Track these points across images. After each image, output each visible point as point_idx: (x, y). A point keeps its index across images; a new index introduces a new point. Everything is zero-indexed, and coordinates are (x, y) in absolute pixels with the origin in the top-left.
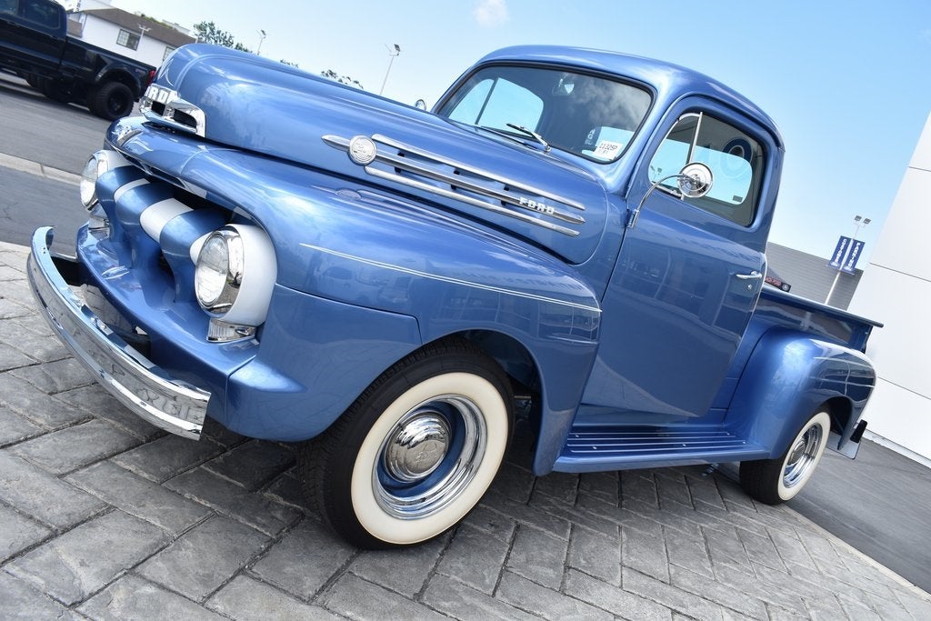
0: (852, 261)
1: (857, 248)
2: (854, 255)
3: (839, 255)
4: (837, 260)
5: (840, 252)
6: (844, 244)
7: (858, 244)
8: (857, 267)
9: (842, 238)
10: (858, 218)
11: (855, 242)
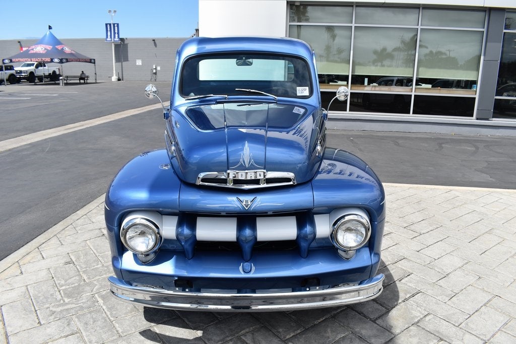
0: (116, 35)
1: (116, 27)
2: (116, 31)
3: (109, 34)
4: (109, 37)
5: (109, 32)
6: (109, 27)
7: (116, 25)
8: (120, 37)
9: (106, 25)
10: (110, 11)
11: (114, 24)
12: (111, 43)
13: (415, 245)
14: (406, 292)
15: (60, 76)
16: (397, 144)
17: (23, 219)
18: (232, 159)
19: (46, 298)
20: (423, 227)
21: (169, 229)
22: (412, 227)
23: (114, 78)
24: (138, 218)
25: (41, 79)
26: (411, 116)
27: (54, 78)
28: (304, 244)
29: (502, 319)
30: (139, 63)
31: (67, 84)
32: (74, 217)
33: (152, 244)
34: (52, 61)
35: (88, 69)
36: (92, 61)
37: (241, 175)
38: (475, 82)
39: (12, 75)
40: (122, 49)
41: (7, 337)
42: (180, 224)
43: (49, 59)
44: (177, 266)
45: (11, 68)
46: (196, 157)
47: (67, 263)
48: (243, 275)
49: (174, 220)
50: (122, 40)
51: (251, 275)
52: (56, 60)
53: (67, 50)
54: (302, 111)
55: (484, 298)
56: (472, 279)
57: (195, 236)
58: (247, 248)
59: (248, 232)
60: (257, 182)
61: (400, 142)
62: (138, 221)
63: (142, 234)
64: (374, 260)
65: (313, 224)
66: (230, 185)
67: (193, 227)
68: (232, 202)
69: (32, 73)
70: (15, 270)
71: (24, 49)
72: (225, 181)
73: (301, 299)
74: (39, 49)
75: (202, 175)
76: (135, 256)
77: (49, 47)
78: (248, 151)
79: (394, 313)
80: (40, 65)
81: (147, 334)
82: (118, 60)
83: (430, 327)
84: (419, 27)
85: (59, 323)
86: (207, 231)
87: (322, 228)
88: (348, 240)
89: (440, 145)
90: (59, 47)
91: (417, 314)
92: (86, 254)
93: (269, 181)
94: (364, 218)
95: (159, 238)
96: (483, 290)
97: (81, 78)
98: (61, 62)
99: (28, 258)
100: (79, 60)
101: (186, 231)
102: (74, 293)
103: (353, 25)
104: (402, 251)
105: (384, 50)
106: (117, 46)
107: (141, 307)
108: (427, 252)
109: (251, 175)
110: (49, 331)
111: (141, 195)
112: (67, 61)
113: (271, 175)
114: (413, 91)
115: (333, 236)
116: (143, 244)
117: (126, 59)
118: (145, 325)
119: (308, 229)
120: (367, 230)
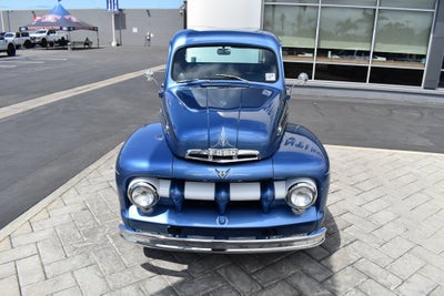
0: (116, 6)
2: (116, 3)
3: (109, 5)
4: (109, 8)
8: (119, 8)
12: (110, 13)
13: (358, 201)
14: (347, 239)
15: (68, 41)
16: (353, 109)
17: (47, 172)
18: (212, 139)
19: (70, 237)
20: (366, 186)
21: (164, 190)
22: (357, 186)
23: (114, 44)
24: (141, 182)
25: (52, 44)
26: (367, 85)
27: (63, 43)
28: (265, 204)
29: (420, 263)
30: (135, 30)
31: (74, 49)
32: (86, 171)
33: (151, 201)
34: (61, 29)
35: (91, 35)
36: (95, 29)
37: (219, 153)
38: (424, 56)
39: (27, 41)
40: (120, 18)
41: (43, 266)
42: (172, 187)
43: (58, 28)
44: (169, 217)
45: (27, 35)
46: (185, 137)
47: (84, 209)
48: (219, 226)
49: (168, 183)
50: (120, 10)
51: (225, 226)
52: (65, 28)
53: (74, 19)
54: (270, 93)
55: (408, 246)
56: (401, 231)
57: (183, 196)
58: (222, 206)
59: (223, 194)
60: (231, 157)
61: (357, 107)
62: (141, 184)
63: (144, 193)
64: (319, 216)
65: (273, 189)
66: (210, 160)
67: (182, 189)
68: (211, 172)
69: (44, 39)
70: (43, 214)
71: (38, 18)
72: (206, 156)
73: (262, 245)
74: (50, 18)
75: (189, 151)
76: (138, 209)
77: (59, 18)
78: (224, 134)
79: (335, 256)
80: (51, 32)
81: (147, 266)
82: (117, 28)
83: (362, 268)
84: (377, 8)
85: (81, 256)
86: (192, 192)
87: (280, 191)
88: (299, 201)
89: (391, 111)
90: (67, 17)
91: (353, 257)
92: (98, 202)
93: (240, 157)
94: (313, 185)
95: (156, 196)
96: (408, 240)
97: (86, 44)
98: (69, 30)
99: (54, 204)
100: (84, 28)
101: (177, 192)
102: (90, 233)
103: (320, 5)
104: (347, 205)
105: (348, 21)
106: (116, 16)
107: (142, 247)
108: (368, 207)
109: (226, 152)
110: (74, 262)
111: (144, 165)
112: (74, 29)
113: (241, 152)
114: (370, 63)
115: (288, 197)
116: (145, 201)
117: (124, 27)
118: (145, 259)
119: (269, 193)
120: (314, 194)
